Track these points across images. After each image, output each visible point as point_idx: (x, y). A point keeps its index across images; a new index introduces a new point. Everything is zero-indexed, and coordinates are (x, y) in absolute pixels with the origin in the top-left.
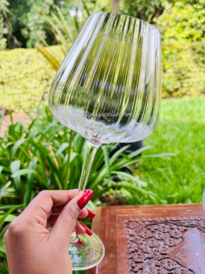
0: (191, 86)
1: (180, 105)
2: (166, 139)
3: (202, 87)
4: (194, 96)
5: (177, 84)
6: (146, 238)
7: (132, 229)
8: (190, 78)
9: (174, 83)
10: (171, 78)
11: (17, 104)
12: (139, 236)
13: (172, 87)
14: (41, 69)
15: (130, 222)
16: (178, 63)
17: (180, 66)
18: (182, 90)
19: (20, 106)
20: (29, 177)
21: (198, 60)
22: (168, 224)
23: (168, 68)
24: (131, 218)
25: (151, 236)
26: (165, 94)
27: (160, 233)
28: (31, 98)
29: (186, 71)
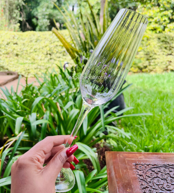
0: (157, 65)
2: (140, 103)
3: (165, 66)
4: (158, 72)
5: (146, 63)
6: (153, 178)
7: (140, 170)
8: (156, 59)
9: (144, 62)
10: (142, 58)
11: (27, 71)
12: (147, 176)
13: (143, 65)
14: (46, 46)
15: (137, 164)
16: (147, 48)
17: (148, 50)
18: (150, 68)
19: (29, 73)
20: (43, 126)
21: (162, 47)
22: (167, 167)
23: (140, 51)
24: (137, 162)
25: (156, 176)
26: (137, 70)
27: (163, 174)
28: (37, 67)
29: (153, 54)
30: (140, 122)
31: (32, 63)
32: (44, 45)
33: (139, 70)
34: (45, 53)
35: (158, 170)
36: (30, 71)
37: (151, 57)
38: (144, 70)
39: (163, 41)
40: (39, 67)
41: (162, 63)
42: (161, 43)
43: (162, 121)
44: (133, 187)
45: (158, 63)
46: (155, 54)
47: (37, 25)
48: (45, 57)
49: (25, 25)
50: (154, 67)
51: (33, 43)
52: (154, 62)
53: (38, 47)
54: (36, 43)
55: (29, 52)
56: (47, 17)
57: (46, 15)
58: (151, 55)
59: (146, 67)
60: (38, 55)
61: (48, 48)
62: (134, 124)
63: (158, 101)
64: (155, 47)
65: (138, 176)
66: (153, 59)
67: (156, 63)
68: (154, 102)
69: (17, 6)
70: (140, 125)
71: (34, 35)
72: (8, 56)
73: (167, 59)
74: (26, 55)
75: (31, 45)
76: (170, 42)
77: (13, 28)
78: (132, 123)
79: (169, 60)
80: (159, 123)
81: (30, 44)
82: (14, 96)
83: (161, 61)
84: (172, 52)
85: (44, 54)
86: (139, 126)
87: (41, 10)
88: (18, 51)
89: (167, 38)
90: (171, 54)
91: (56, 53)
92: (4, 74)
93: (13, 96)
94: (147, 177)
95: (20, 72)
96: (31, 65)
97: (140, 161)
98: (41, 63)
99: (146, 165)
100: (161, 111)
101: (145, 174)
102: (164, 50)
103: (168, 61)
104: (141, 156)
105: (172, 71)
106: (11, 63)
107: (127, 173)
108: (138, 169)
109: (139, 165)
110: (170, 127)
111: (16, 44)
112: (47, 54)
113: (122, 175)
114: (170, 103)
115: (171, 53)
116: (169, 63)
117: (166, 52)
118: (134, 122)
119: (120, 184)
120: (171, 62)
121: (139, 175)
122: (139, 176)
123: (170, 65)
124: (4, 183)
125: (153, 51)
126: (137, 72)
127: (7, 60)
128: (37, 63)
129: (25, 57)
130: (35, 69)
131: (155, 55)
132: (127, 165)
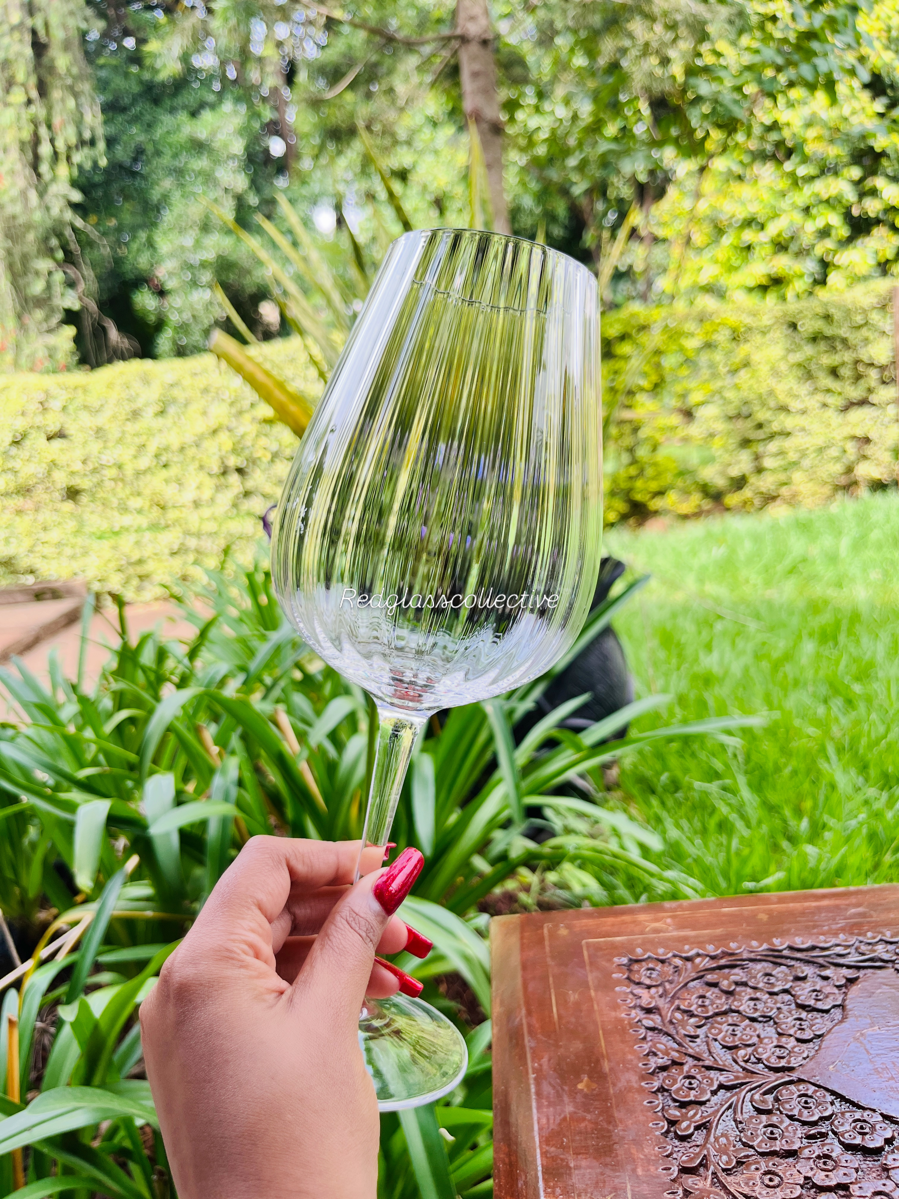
0: (795, 465)
1: (757, 538)
2: (716, 669)
3: (838, 468)
4: (808, 502)
5: (739, 462)
6: (707, 1018)
7: (649, 987)
8: (788, 434)
9: (726, 457)
10: (716, 439)
11: (131, 570)
12: (678, 1008)
13: (723, 473)
14: (215, 432)
15: (638, 961)
16: (737, 381)
17: (745, 394)
18: (761, 483)
19: (141, 578)
20: (213, 832)
21: (813, 367)
22: (783, 961)
23: (703, 403)
24: (639, 951)
25: (725, 1007)
26: (695, 500)
27: (758, 995)
28: (182, 544)
29: (769, 409)
30: (718, 765)
31: (154, 527)
32: (201, 426)
33: (707, 505)
34: (216, 469)
35: (738, 975)
36: (150, 567)
37: (760, 426)
38: (732, 499)
39: (814, 339)
40: (192, 543)
41: (820, 450)
42: (809, 350)
43: (831, 750)
44: (606, 1066)
45: (803, 454)
46: (784, 409)
47: (160, 325)
48: (218, 488)
49: (101, 332)
50: (782, 477)
51: (148, 419)
52: (781, 453)
53: (174, 440)
54: (160, 420)
55: (129, 470)
56: (206, 276)
57: (203, 265)
58: (762, 415)
59: (740, 483)
60: (180, 482)
61: (225, 440)
62: (686, 780)
63: (809, 647)
64: (775, 373)
65: (637, 1014)
66: (772, 437)
67: (792, 456)
68: (788, 657)
69: (46, 239)
70: (720, 782)
71: (146, 380)
72: (28, 504)
73: (848, 431)
74: (119, 490)
75: (137, 435)
76: (853, 337)
77: (41, 353)
78: (679, 774)
79: (859, 433)
80: (814, 762)
81: (130, 427)
82: (69, 700)
83: (819, 441)
84: (870, 390)
85: (210, 475)
86: (713, 787)
87: (171, 242)
88: (73, 473)
89: (836, 317)
90: (863, 402)
91: (272, 461)
92: (20, 597)
93: (59, 707)
94: (678, 1015)
95: (100, 580)
96: (148, 535)
97: (651, 942)
98: (202, 519)
99: (681, 957)
100: (825, 701)
101: (672, 1002)
102: (828, 382)
103: (854, 438)
104: (657, 920)
105: (879, 486)
106: (43, 536)
107: (585, 1007)
108: (639, 984)
109: (644, 963)
110: (873, 772)
111: (61, 435)
112: (224, 473)
113: (560, 1017)
114: (869, 654)
115: (864, 395)
116: (859, 449)
117: (840, 394)
118: (686, 771)
119: (545, 1061)
120: (867, 440)
121: (642, 1008)
122: (641, 1015)
123: (865, 457)
124: (35, 1130)
125: (771, 393)
126: (698, 514)
127: (23, 524)
128: (177, 522)
129: (115, 502)
130: (173, 554)
131: (782, 416)
132: (588, 968)
